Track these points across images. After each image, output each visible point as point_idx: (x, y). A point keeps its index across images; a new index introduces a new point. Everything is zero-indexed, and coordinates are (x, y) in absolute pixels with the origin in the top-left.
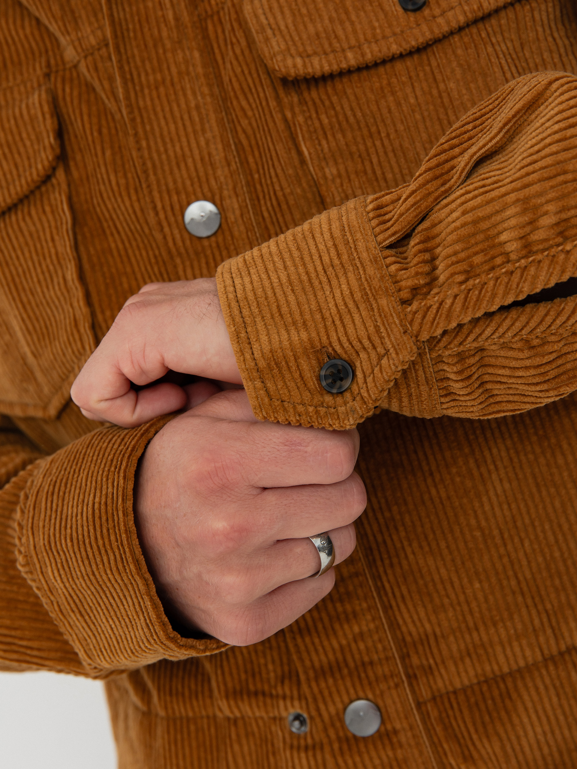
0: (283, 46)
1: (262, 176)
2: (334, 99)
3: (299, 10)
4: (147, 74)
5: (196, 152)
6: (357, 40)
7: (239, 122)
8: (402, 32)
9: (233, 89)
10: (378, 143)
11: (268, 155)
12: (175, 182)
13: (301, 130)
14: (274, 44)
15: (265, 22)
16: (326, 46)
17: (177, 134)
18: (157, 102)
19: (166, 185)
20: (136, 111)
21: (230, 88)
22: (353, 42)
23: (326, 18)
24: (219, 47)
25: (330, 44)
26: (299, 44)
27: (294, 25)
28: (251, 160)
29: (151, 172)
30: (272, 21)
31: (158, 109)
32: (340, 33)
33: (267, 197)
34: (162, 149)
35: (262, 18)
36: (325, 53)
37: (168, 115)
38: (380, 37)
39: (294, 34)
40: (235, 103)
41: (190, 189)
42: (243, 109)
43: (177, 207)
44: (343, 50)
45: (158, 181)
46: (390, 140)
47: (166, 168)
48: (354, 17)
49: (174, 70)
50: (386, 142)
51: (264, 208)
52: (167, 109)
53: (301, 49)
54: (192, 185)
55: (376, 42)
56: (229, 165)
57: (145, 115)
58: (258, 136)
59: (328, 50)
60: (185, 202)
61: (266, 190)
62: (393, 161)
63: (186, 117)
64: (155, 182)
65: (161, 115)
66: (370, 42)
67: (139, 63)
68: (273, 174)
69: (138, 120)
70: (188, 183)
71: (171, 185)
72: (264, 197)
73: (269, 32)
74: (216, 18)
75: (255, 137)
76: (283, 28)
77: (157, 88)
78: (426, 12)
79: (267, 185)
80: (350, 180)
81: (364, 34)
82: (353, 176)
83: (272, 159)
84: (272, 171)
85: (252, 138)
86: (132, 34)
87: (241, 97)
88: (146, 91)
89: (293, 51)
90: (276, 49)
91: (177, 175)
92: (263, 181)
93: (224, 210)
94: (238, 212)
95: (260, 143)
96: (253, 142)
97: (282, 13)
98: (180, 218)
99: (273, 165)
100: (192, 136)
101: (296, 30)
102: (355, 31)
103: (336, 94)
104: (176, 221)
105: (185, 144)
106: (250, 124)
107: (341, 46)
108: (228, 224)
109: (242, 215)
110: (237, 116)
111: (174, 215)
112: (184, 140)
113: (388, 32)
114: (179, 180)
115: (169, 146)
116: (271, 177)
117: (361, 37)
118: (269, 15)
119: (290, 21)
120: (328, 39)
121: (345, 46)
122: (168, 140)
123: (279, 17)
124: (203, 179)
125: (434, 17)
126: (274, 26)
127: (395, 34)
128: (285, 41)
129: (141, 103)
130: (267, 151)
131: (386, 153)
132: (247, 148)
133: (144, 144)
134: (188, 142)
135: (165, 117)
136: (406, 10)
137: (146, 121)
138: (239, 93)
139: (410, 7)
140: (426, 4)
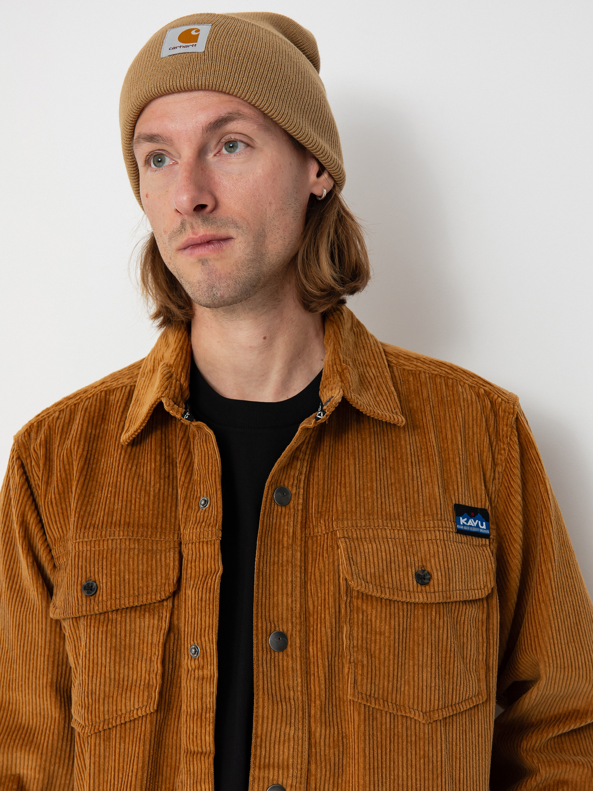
26: (365, 575)
35: (350, 553)
38: (403, 589)
73: (352, 562)
97: (360, 555)
136: (417, 582)
139: (420, 582)
140: (427, 584)
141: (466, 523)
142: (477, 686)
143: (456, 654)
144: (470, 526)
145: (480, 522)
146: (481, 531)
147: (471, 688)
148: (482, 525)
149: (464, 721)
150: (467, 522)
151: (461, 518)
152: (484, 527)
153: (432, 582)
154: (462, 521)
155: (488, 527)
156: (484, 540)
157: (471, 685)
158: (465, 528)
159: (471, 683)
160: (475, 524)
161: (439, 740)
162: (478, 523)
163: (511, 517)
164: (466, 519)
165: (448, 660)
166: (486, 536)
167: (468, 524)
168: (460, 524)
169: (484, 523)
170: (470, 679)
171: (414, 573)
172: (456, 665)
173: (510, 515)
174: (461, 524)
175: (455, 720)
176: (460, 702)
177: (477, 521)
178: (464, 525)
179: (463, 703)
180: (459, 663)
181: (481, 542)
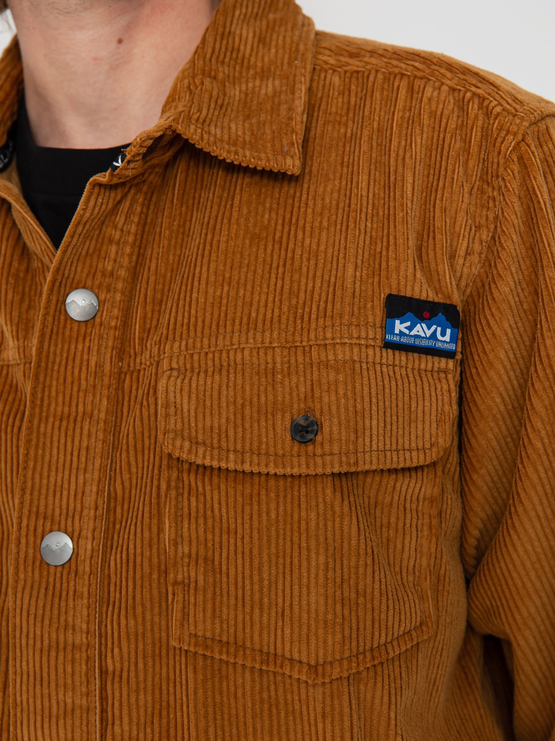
0: (179, 427)
1: (122, 529)
2: (208, 488)
3: (205, 401)
4: (57, 405)
5: (73, 487)
6: (243, 447)
7: (121, 473)
8: (284, 455)
9: (127, 443)
10: (232, 541)
11: (135, 514)
12: (46, 507)
13: (170, 502)
14: (172, 421)
15: (172, 399)
16: (215, 441)
17: (64, 466)
18: (56, 431)
19: (38, 507)
20: (34, 435)
21: (125, 442)
22: (239, 447)
23: (224, 416)
24: (130, 401)
25: (219, 441)
26: (193, 431)
27: (196, 412)
28: (119, 510)
29: (28, 491)
30: (178, 400)
31: (55, 438)
32: (231, 434)
33: (119, 549)
34: (45, 474)
35: (172, 395)
36: (212, 447)
37: (62, 447)
38: (263, 452)
39: (193, 419)
40: (124, 455)
41: (57, 517)
42: (129, 464)
43: (40, 530)
44: (228, 451)
45: (31, 501)
46: (243, 543)
47: (44, 491)
48: (247, 425)
49: (81, 408)
50: (239, 543)
51: (112, 558)
52: (62, 441)
53: (194, 434)
54: (60, 515)
55: (259, 454)
56: (96, 509)
57: (42, 440)
58: (133, 492)
59: (216, 445)
60: (48, 528)
61: (120, 542)
62: (240, 562)
63: (75, 453)
64: (28, 501)
65: (55, 444)
66: (253, 453)
67: (53, 394)
68: (132, 531)
69: (34, 443)
70: (57, 512)
71: (42, 509)
72: (117, 547)
73: (172, 410)
74: (135, 375)
75: (130, 492)
76: (185, 410)
77: (61, 420)
78: (310, 448)
79: (123, 539)
80: (197, 564)
81: (251, 444)
82: (201, 561)
83: (137, 518)
84: (133, 527)
85: (127, 491)
86: (56, 368)
87: (132, 452)
88: (51, 420)
89: (186, 434)
90: (172, 426)
91: (50, 502)
92: (122, 533)
93: (78, 547)
94: (89, 553)
95: (133, 499)
96: (127, 495)
97: (190, 397)
98: (39, 541)
99: (136, 524)
100: (74, 471)
101: (196, 417)
102: (243, 439)
103: (211, 484)
104: (35, 542)
105: (66, 477)
106: (130, 479)
107: (228, 446)
108: (77, 561)
109: (92, 557)
110: (121, 467)
111: (35, 536)
112: (67, 472)
113: (272, 450)
114: (51, 507)
115: (53, 474)
116: (129, 533)
117: (248, 445)
118: (178, 396)
119: (193, 407)
120: (219, 435)
121: (232, 448)
122: (53, 468)
123: (185, 401)
124: (71, 514)
125: (315, 455)
126: (178, 406)
127: (276, 455)
128: (183, 422)
129: (42, 430)
130: (136, 509)
131: (236, 551)
132: (119, 498)
133: (31, 464)
134: (70, 476)
135: (58, 448)
136: (293, 439)
137: (41, 445)
138: (131, 448)
139: (298, 438)
140: (312, 441)
141: (407, 332)
142: (418, 611)
143: (376, 558)
144: (416, 336)
145: (439, 329)
146: (439, 345)
147: (408, 614)
148: (443, 334)
149: (397, 672)
150: (410, 328)
151: (397, 322)
152: (447, 338)
153: (319, 438)
154: (399, 326)
155: (454, 339)
156: (443, 360)
157: (408, 609)
158: (404, 340)
159: (407, 605)
160: (429, 333)
161: (347, 710)
162: (436, 331)
163: (488, 321)
164: (408, 324)
165: (361, 570)
166: (449, 355)
167: (413, 333)
168: (392, 333)
169: (449, 331)
170: (406, 599)
171: (288, 423)
172: (377, 578)
173: (486, 317)
174: (397, 331)
175: (379, 673)
176: (389, 640)
177: (434, 327)
178: (401, 334)
179: (395, 643)
180: (382, 573)
181: (436, 364)
